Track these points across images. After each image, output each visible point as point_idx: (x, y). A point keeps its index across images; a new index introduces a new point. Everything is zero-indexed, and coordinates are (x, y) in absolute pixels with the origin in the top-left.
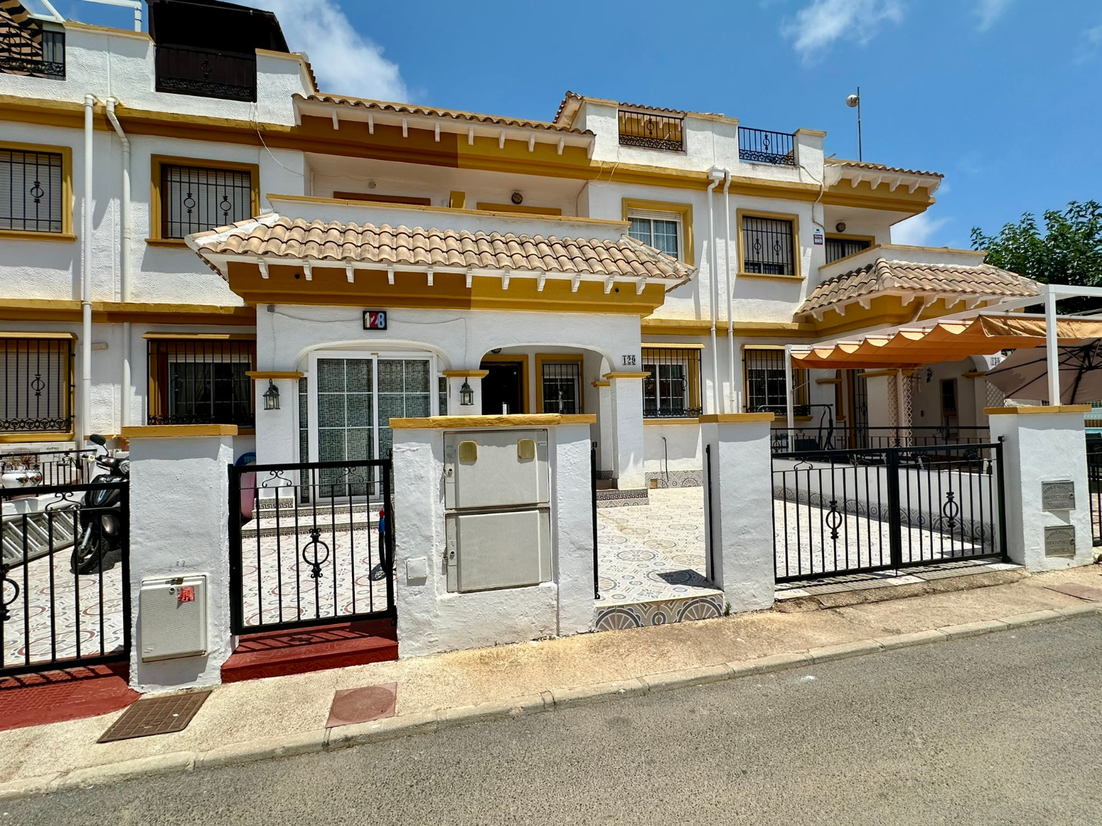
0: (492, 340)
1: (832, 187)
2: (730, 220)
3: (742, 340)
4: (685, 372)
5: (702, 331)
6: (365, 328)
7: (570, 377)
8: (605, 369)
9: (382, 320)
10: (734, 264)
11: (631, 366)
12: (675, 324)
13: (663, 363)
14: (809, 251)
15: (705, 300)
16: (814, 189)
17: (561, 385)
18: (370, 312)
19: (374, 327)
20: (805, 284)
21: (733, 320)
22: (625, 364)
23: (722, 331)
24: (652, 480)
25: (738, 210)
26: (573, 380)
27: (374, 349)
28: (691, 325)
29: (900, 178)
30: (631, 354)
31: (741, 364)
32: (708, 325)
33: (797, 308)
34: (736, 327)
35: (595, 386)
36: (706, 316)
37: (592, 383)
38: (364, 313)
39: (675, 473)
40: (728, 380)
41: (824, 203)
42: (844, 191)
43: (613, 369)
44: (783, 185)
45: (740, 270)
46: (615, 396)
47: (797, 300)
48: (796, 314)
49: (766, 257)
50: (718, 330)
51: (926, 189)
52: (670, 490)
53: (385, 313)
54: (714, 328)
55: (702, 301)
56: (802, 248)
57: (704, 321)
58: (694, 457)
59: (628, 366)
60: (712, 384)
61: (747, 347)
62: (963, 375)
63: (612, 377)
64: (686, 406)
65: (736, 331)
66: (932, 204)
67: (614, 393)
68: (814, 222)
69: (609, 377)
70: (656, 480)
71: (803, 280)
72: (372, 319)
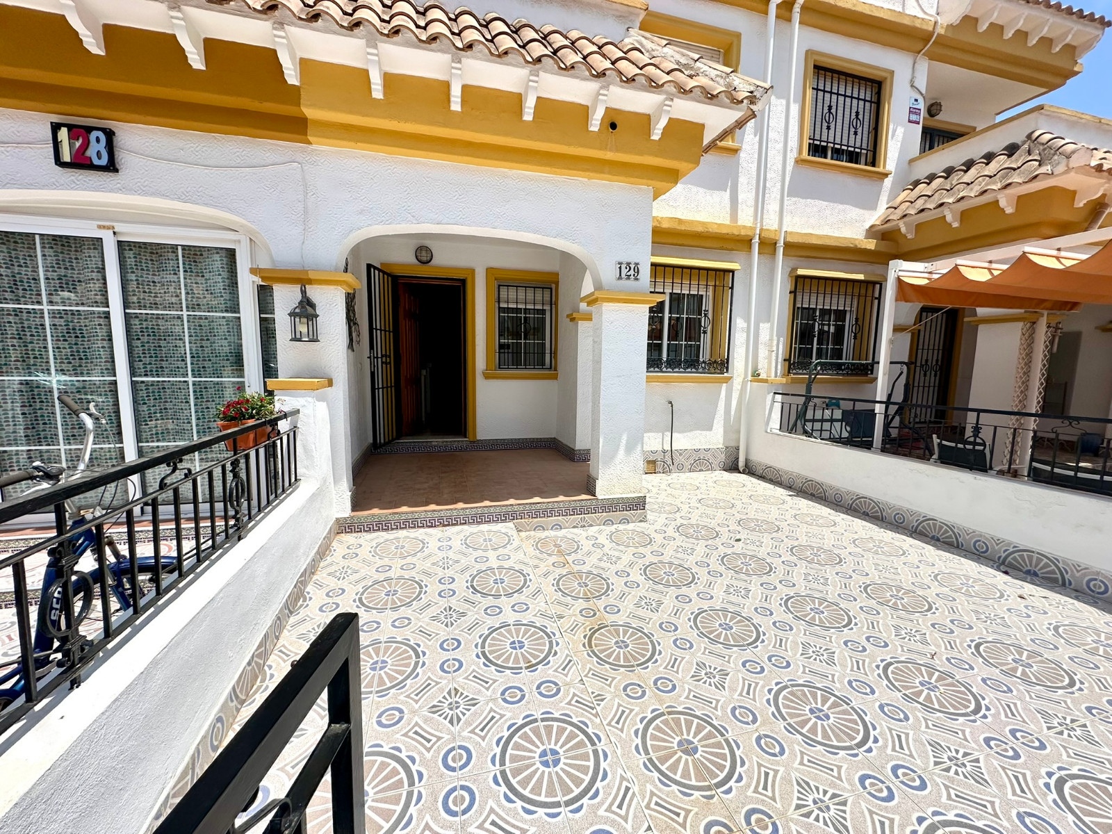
0: (361, 212)
1: (951, 26)
2: (796, 69)
3: (793, 262)
4: (708, 305)
5: (738, 243)
6: (58, 161)
7: (539, 307)
8: (587, 287)
9: (102, 146)
10: (793, 142)
11: (631, 283)
12: (700, 229)
13: (677, 291)
14: (900, 131)
15: (746, 195)
16: (925, 27)
17: (525, 318)
18: (70, 127)
19: (81, 163)
20: (888, 182)
21: (784, 229)
22: (620, 278)
23: (768, 246)
24: (649, 462)
25: (809, 53)
26: (543, 312)
27: (105, 217)
28: (724, 231)
29: (1051, 21)
30: (633, 260)
31: (788, 297)
32: (750, 233)
33: (874, 217)
34: (789, 239)
35: (573, 320)
36: (746, 219)
37: (568, 316)
38: (56, 128)
39: (681, 452)
40: (768, 319)
41: (931, 59)
42: (967, 38)
43: (598, 286)
44: (881, 15)
45: (800, 152)
46: (600, 336)
47: (873, 206)
48: (872, 226)
49: (838, 135)
50: (762, 243)
51: (1074, 48)
52: (674, 475)
53: (109, 134)
54: (756, 240)
55: (741, 197)
56: (891, 127)
57: (744, 227)
58: (710, 428)
59: (624, 282)
60: (745, 325)
61: (801, 272)
62: (1096, 328)
63: (596, 300)
64: (705, 355)
65: (788, 246)
66: (1077, 73)
67: (598, 331)
68: (912, 86)
69: (592, 301)
70: (654, 462)
71: (886, 175)
72: (78, 144)
